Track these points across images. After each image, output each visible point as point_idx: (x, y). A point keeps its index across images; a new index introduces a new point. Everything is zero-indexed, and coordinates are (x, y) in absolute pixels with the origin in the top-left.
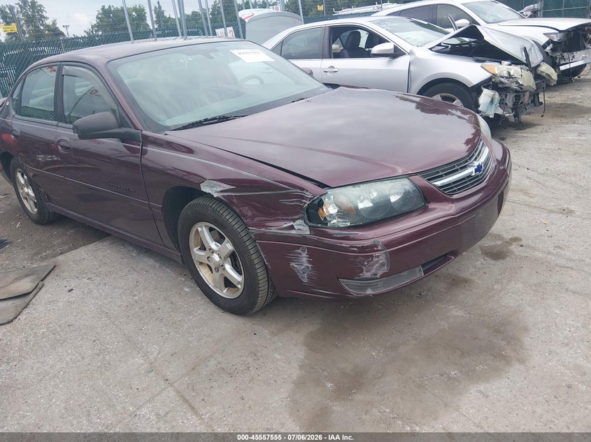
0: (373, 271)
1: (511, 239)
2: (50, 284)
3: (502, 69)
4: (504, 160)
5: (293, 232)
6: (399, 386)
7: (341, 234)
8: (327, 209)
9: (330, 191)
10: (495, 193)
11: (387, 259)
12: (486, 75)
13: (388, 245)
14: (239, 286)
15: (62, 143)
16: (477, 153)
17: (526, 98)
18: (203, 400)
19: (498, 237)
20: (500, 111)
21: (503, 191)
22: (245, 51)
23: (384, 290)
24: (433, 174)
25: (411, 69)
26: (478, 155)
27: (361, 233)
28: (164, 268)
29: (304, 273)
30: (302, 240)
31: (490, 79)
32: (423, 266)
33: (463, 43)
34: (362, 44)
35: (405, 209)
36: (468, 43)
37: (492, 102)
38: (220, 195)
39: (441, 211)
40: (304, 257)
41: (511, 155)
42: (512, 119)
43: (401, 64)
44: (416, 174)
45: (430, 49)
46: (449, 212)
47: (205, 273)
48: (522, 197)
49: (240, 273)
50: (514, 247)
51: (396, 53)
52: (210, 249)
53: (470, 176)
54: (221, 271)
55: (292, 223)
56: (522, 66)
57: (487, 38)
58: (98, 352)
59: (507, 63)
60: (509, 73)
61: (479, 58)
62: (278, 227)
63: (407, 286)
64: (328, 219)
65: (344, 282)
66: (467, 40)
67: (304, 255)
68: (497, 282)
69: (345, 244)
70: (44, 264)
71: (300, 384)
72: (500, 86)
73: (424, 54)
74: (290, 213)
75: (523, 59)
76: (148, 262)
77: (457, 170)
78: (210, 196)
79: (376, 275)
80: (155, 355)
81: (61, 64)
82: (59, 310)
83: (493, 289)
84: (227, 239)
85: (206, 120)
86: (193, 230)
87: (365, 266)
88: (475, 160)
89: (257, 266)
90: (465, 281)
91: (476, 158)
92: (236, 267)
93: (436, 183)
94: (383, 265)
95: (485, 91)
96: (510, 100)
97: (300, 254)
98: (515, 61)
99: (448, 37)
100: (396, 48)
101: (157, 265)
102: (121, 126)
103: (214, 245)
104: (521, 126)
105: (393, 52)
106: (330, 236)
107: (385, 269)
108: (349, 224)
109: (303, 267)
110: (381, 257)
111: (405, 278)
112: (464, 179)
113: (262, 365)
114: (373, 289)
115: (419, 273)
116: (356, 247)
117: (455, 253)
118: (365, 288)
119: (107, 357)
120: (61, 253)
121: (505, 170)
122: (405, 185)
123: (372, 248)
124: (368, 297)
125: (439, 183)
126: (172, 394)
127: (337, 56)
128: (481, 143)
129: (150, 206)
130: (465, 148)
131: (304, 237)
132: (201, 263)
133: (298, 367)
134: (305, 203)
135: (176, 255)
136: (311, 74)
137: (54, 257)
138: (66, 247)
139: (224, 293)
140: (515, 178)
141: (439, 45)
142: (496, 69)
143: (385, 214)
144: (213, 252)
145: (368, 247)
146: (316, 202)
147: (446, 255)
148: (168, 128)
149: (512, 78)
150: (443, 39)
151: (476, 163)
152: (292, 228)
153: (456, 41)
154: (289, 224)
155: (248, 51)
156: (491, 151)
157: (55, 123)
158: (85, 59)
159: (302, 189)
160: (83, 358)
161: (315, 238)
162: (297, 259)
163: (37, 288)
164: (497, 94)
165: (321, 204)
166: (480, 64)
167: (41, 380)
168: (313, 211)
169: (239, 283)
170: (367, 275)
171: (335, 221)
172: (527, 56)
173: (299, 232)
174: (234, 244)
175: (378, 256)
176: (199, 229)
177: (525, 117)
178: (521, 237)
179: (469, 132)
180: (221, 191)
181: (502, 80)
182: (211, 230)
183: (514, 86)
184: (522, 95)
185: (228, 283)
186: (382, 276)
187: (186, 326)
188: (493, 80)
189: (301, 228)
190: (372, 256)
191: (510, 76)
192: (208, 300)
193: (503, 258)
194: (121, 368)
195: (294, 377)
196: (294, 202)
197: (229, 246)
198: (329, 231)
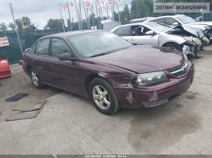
0: (153, 99)
1: (195, 93)
2: (45, 106)
3: (190, 39)
4: (192, 67)
5: (127, 87)
6: (162, 135)
7: (142, 88)
8: (138, 80)
9: (139, 75)
10: (190, 77)
11: (157, 95)
12: (185, 41)
13: (157, 91)
14: (109, 105)
15: (51, 62)
16: (184, 64)
17: (199, 48)
18: (100, 138)
19: (191, 92)
20: (190, 53)
21: (192, 76)
22: (107, 34)
23: (156, 105)
24: (171, 70)
25: (159, 39)
26: (184, 65)
27: (149, 87)
28: (81, 101)
29: (130, 100)
30: (130, 90)
31: (186, 42)
32: (168, 98)
33: (176, 30)
34: (142, 31)
35: (163, 80)
36: (178, 30)
37: (187, 49)
38: (104, 76)
39: (174, 81)
40: (131, 95)
41: (195, 65)
42: (194, 55)
43: (156, 37)
44: (165, 70)
45: (166, 33)
46: (176, 82)
47: (97, 102)
48: (198, 80)
49: (109, 101)
50: (196, 95)
51: (154, 34)
52: (99, 94)
53: (182, 71)
54: (103, 101)
55: (127, 85)
56: (197, 38)
57: (185, 29)
58: (65, 125)
59: (192, 37)
60: (193, 40)
61: (182, 35)
62: (122, 86)
63: (163, 104)
64: (139, 83)
65: (143, 103)
66: (178, 29)
67: (131, 94)
68: (191, 106)
69: (144, 90)
70: (42, 100)
71: (130, 134)
72: (190, 44)
73: (164, 34)
74: (126, 81)
75: (197, 35)
76: (76, 100)
77: (178, 69)
78: (101, 77)
79: (154, 100)
80: (83, 126)
81: (51, 38)
82: (50, 113)
83: (190, 108)
84: (105, 90)
85: (98, 55)
86: (94, 88)
87: (150, 97)
88: (183, 66)
89: (115, 98)
90: (181, 105)
91: (184, 66)
92: (108, 99)
93: (171, 73)
94: (156, 97)
95: (185, 46)
96: (193, 49)
97: (129, 94)
98: (194, 36)
99: (172, 28)
100: (154, 32)
101: (79, 101)
102: (72, 57)
103: (101, 93)
104: (197, 58)
105: (153, 34)
106: (139, 88)
107: (157, 99)
108: (145, 85)
109: (130, 98)
110: (155, 95)
111: (163, 102)
112: (180, 72)
113: (117, 129)
114: (153, 105)
115: (167, 101)
116: (148, 92)
117: (178, 95)
118: (150, 105)
119: (68, 127)
120: (47, 97)
121: (193, 70)
122: (162, 73)
123: (153, 92)
124: (151, 108)
125: (172, 73)
126: (90, 137)
127: (134, 35)
128: (185, 61)
129: (80, 81)
130: (180, 63)
132: (96, 99)
133: (129, 130)
134: (131, 78)
135: (87, 96)
136: (127, 41)
137: (45, 98)
138: (49, 96)
139: (103, 108)
140: (196, 74)
141: (169, 31)
142: (188, 39)
143: (155, 82)
144: (100, 95)
145: (151, 91)
146: (135, 78)
147: (175, 95)
148: (87, 57)
149: (194, 42)
150: (170, 29)
151: (184, 67)
152: (127, 86)
153: (174, 30)
155: (108, 34)
156: (188, 64)
157: (49, 56)
158: (59, 37)
159: (131, 74)
160: (60, 127)
161: (134, 89)
162: (128, 96)
163: (42, 107)
164: (189, 47)
165: (136, 78)
166: (183, 37)
167: (48, 133)
168: (134, 81)
169: (109, 104)
170: (151, 100)
171: (141, 84)
172: (198, 34)
173: (129, 87)
174: (108, 92)
175: (154, 94)
176: (96, 87)
177: (198, 55)
178: (199, 92)
179: (180, 58)
180: (105, 75)
181: (190, 42)
182: (100, 88)
183: (194, 44)
184: (197, 47)
185: (105, 105)
186: (155, 101)
187: (91, 118)
188: (187, 42)
189: (130, 86)
190: (153, 94)
191: (193, 41)
192: (98, 111)
193: (193, 99)
194: (73, 129)
195: (128, 132)
196: (128, 78)
197: (106, 92)
198: (139, 87)
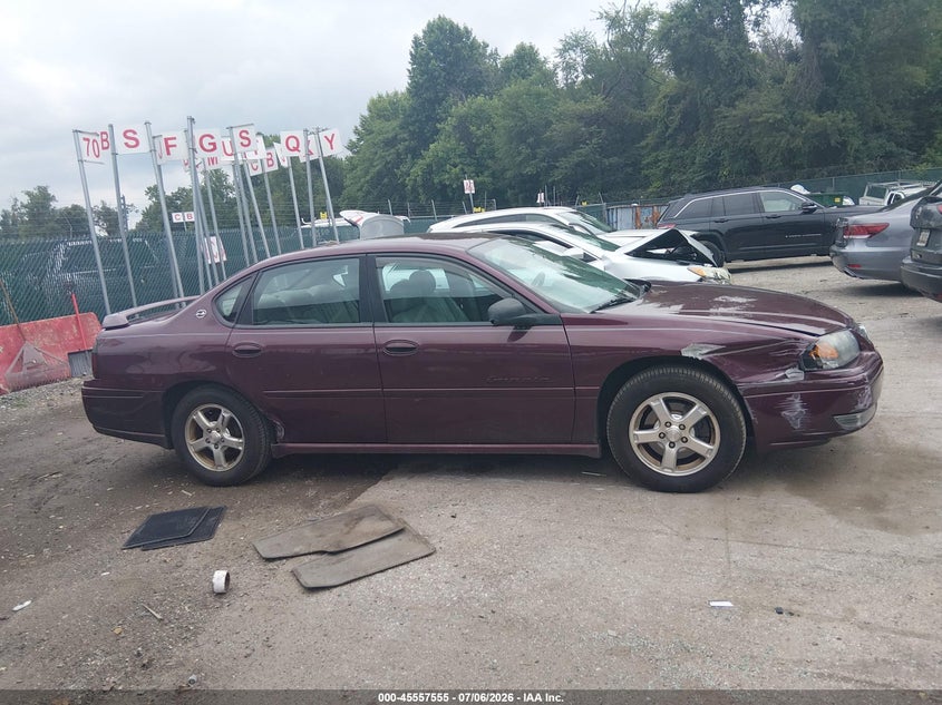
3: (708, 270)
5: (786, 381)
9: (821, 339)
14: (709, 456)
15: (394, 345)
29: (797, 419)
30: (795, 387)
38: (704, 357)
40: (797, 405)
45: (627, 254)
47: (643, 457)
49: (712, 442)
52: (667, 422)
54: (680, 445)
55: (785, 373)
60: (717, 275)
62: (769, 379)
64: (824, 361)
65: (838, 419)
67: (797, 401)
69: (842, 380)
74: (780, 364)
78: (692, 360)
81: (367, 255)
84: (699, 404)
86: (642, 406)
94: (869, 396)
97: (793, 401)
100: (585, 254)
103: (673, 418)
106: (828, 377)
109: (796, 413)
116: (853, 382)
129: (576, 391)
131: (798, 384)
132: (638, 446)
134: (800, 351)
135: (591, 448)
144: (671, 426)
152: (785, 377)
154: (781, 374)
159: (798, 339)
161: (810, 382)
162: (789, 407)
165: (815, 350)
168: (807, 357)
169: (710, 450)
170: (860, 406)
171: (829, 363)
173: (793, 380)
174: (711, 408)
175: (867, 388)
176: (652, 403)
180: (708, 353)
189: (794, 375)
191: (718, 278)
196: (785, 353)
197: (699, 411)
198: (825, 373)
